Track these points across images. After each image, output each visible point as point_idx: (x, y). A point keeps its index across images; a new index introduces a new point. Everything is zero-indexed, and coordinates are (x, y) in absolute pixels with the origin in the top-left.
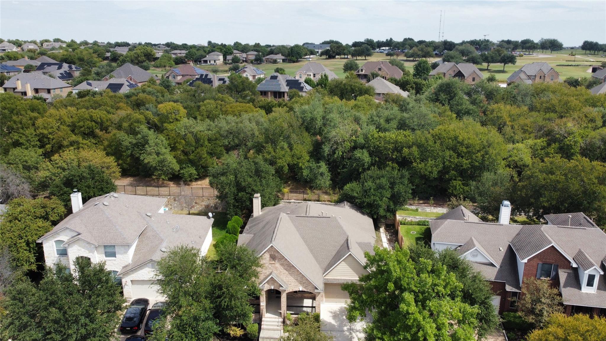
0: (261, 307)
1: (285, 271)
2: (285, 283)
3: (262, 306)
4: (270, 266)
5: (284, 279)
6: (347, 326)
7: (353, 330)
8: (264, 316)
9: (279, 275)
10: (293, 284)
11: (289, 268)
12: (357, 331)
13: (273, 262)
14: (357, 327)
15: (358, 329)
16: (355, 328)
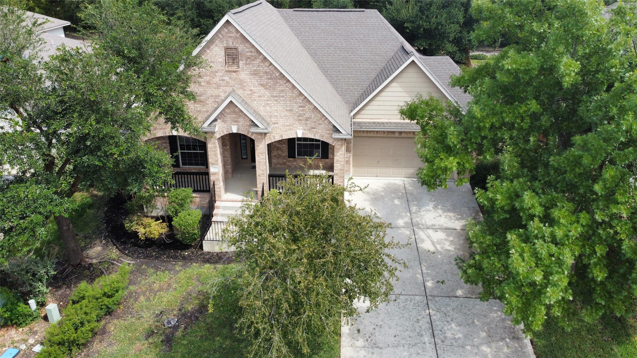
0: (212, 178)
1: (262, 91)
2: (263, 119)
3: (215, 174)
4: (226, 78)
5: (262, 111)
6: (402, 218)
7: (418, 224)
8: (220, 196)
9: (248, 101)
10: (281, 121)
11: (271, 82)
12: (428, 228)
13: (234, 68)
14: (427, 220)
15: (429, 223)
16: (423, 222)
